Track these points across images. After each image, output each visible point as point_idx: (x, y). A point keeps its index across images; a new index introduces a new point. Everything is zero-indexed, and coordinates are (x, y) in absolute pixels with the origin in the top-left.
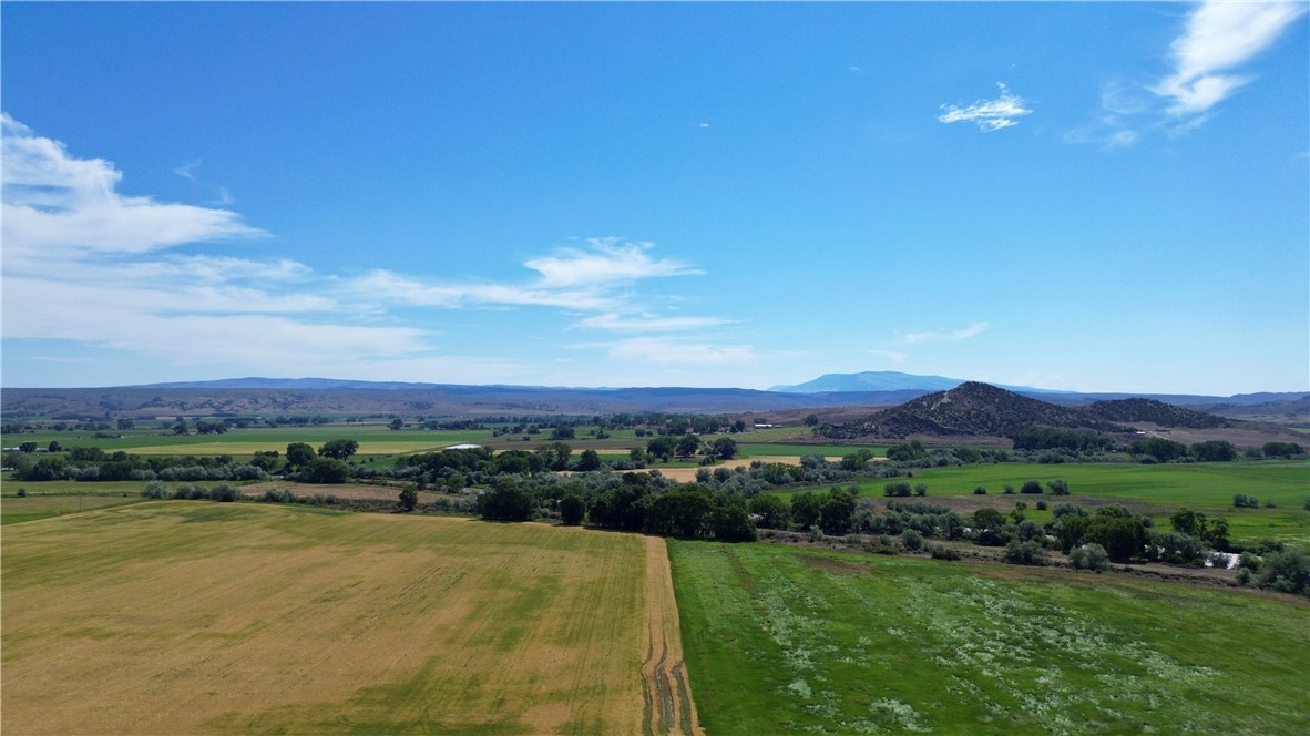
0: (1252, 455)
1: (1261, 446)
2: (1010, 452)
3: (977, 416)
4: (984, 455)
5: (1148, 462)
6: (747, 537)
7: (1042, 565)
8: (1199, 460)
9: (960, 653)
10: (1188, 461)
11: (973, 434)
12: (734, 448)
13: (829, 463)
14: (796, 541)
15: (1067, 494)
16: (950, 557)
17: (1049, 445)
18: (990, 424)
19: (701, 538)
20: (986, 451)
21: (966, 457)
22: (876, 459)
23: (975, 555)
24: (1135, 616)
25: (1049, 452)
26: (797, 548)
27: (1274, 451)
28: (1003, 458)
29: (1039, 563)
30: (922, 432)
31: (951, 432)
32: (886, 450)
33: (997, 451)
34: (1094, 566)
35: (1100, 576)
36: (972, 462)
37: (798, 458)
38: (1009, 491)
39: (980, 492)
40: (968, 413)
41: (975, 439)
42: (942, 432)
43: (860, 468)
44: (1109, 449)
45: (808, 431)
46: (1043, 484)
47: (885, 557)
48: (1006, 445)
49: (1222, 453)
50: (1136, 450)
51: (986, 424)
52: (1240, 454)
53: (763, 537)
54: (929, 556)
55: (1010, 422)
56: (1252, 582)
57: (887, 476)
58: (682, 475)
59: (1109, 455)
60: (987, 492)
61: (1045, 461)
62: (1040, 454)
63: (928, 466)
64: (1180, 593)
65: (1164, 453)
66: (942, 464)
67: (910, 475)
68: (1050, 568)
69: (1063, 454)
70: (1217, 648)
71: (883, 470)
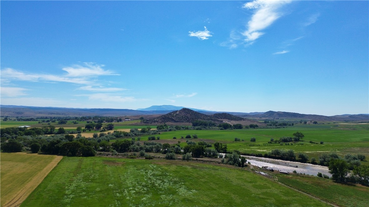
0: (247, 127)
1: (249, 125)
2: (189, 127)
3: (184, 117)
4: (183, 128)
5: (222, 129)
6: (92, 155)
7: (175, 159)
8: (234, 129)
9: (126, 191)
10: (232, 129)
11: (183, 122)
12: (113, 127)
13: (139, 131)
14: (107, 155)
15: (197, 138)
16: (150, 158)
17: (200, 125)
18: (188, 119)
19: (77, 156)
20: (184, 127)
21: (178, 128)
22: (152, 129)
23: (159, 157)
24: (187, 174)
25: (199, 127)
26: (106, 158)
27: (251, 126)
28: (187, 129)
29: (174, 159)
30: (170, 122)
31: (178, 122)
32: (157, 126)
33: (186, 127)
34: (188, 159)
35: (188, 162)
36: (179, 130)
37: (130, 129)
38: (182, 138)
39: (175, 138)
40: (182, 116)
41: (183, 123)
42: (175, 121)
43: (146, 132)
44: (215, 126)
45: (139, 121)
46: (191, 136)
47: (131, 159)
48: (190, 125)
49: (239, 127)
50: (220, 126)
51: (186, 119)
52: (244, 127)
53: (98, 155)
54: (145, 158)
55: (193, 119)
56: (224, 162)
57: (153, 134)
58: (88, 135)
59: (214, 128)
60: (177, 138)
61: (197, 129)
62: (197, 127)
63: (166, 131)
64: (204, 167)
65: (226, 127)
66: (170, 130)
67: (159, 134)
68: (176, 160)
69: (202, 127)
70: (202, 183)
71: (152, 132)
